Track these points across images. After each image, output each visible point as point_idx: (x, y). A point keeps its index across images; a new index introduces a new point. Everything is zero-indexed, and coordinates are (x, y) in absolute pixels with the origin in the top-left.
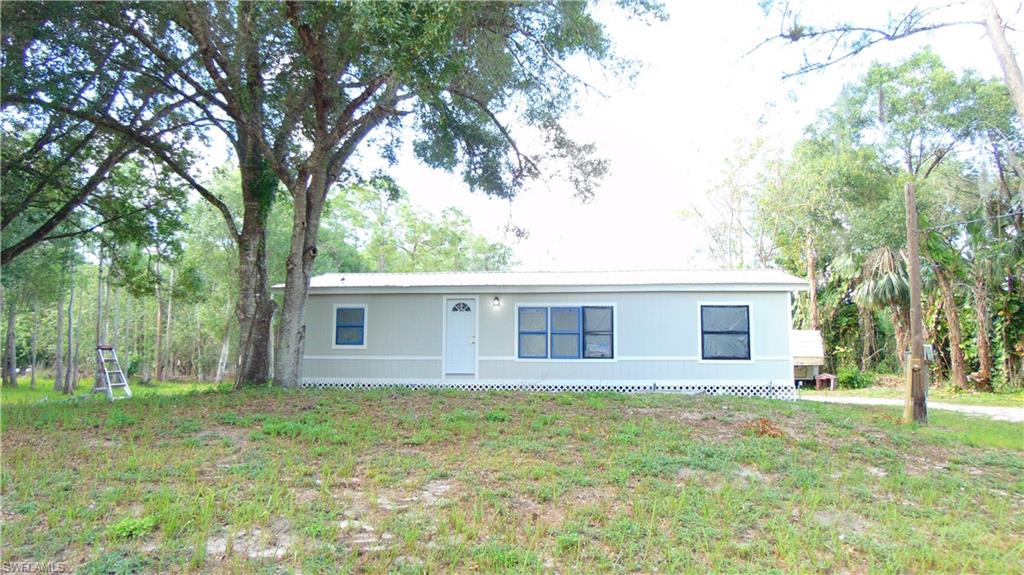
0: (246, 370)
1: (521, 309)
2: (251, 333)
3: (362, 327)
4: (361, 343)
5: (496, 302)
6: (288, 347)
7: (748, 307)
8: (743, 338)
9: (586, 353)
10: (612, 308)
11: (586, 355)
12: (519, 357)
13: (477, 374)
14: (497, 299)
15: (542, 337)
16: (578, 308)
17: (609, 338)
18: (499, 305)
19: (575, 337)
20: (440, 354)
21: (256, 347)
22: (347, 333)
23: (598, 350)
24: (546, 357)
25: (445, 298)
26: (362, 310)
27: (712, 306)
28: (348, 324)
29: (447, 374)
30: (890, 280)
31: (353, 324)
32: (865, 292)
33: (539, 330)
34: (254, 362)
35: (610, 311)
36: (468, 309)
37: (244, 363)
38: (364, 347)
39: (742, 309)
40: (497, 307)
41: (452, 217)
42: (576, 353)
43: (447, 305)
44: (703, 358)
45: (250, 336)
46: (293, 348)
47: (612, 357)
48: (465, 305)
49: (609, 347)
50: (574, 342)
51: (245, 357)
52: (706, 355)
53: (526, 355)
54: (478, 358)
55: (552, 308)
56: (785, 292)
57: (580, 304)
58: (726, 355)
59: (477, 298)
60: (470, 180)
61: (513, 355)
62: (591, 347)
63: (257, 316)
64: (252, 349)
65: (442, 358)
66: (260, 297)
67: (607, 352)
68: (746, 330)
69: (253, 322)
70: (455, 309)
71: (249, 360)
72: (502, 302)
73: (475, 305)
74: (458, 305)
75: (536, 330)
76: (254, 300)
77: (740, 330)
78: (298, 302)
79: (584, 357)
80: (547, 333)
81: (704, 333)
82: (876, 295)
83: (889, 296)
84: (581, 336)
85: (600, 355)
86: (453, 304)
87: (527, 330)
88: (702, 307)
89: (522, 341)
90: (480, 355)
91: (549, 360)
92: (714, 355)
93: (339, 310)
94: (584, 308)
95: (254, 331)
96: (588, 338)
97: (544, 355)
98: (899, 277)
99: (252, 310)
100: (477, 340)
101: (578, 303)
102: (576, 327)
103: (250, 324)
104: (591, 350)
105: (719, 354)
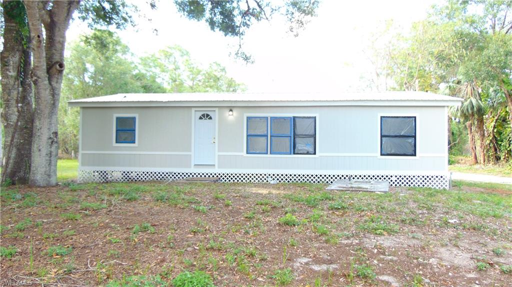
0: (9, 170)
1: (249, 118)
2: (13, 137)
3: (134, 130)
4: (134, 142)
5: (231, 113)
6: (40, 150)
7: (415, 117)
8: (411, 140)
9: (296, 150)
10: (315, 117)
11: (296, 152)
12: (247, 153)
13: (216, 165)
14: (231, 110)
15: (264, 139)
16: (291, 118)
17: (312, 139)
18: (232, 115)
19: (288, 139)
20: (190, 151)
21: (18, 149)
22: (124, 135)
23: (305, 148)
24: (267, 153)
25: (193, 110)
26: (134, 119)
27: (389, 117)
28: (124, 128)
29: (195, 165)
30: (471, 102)
31: (128, 128)
32: (456, 110)
33: (262, 134)
34: (15, 163)
35: (313, 120)
36: (211, 118)
37: (7, 163)
38: (136, 145)
39: (411, 119)
40: (231, 116)
41: (215, 67)
42: (288, 151)
43: (195, 115)
44: (382, 155)
45: (12, 141)
46: (44, 151)
47: (315, 153)
48: (208, 115)
49: (313, 146)
50: (287, 142)
51: (8, 159)
52: (383, 153)
53: (251, 152)
54: (217, 153)
55: (271, 118)
56: (444, 107)
57: (291, 115)
58: (398, 153)
59: (217, 110)
60: (212, 23)
61: (243, 152)
62: (300, 146)
63: (19, 124)
64: (14, 151)
65: (192, 153)
66: (21, 107)
67: (311, 150)
68: (414, 135)
69: (15, 129)
70: (201, 118)
71: (11, 161)
72: (235, 113)
73: (215, 115)
74: (203, 115)
75: (259, 134)
76: (16, 109)
77: (409, 134)
78: (47, 111)
79: (294, 154)
80: (267, 136)
81: (382, 136)
82: (462, 111)
83: (470, 111)
84: (292, 138)
85: (306, 152)
86: (200, 114)
87: (253, 133)
88: (381, 117)
89: (249, 141)
90: (219, 151)
91: (269, 155)
92: (389, 153)
93: (118, 119)
94: (294, 118)
95: (16, 136)
96: (297, 140)
97: (266, 152)
98: (477, 100)
99: (14, 118)
100: (216, 141)
101: (290, 114)
102: (288, 131)
103: (12, 130)
104: (299, 148)
105: (393, 152)
